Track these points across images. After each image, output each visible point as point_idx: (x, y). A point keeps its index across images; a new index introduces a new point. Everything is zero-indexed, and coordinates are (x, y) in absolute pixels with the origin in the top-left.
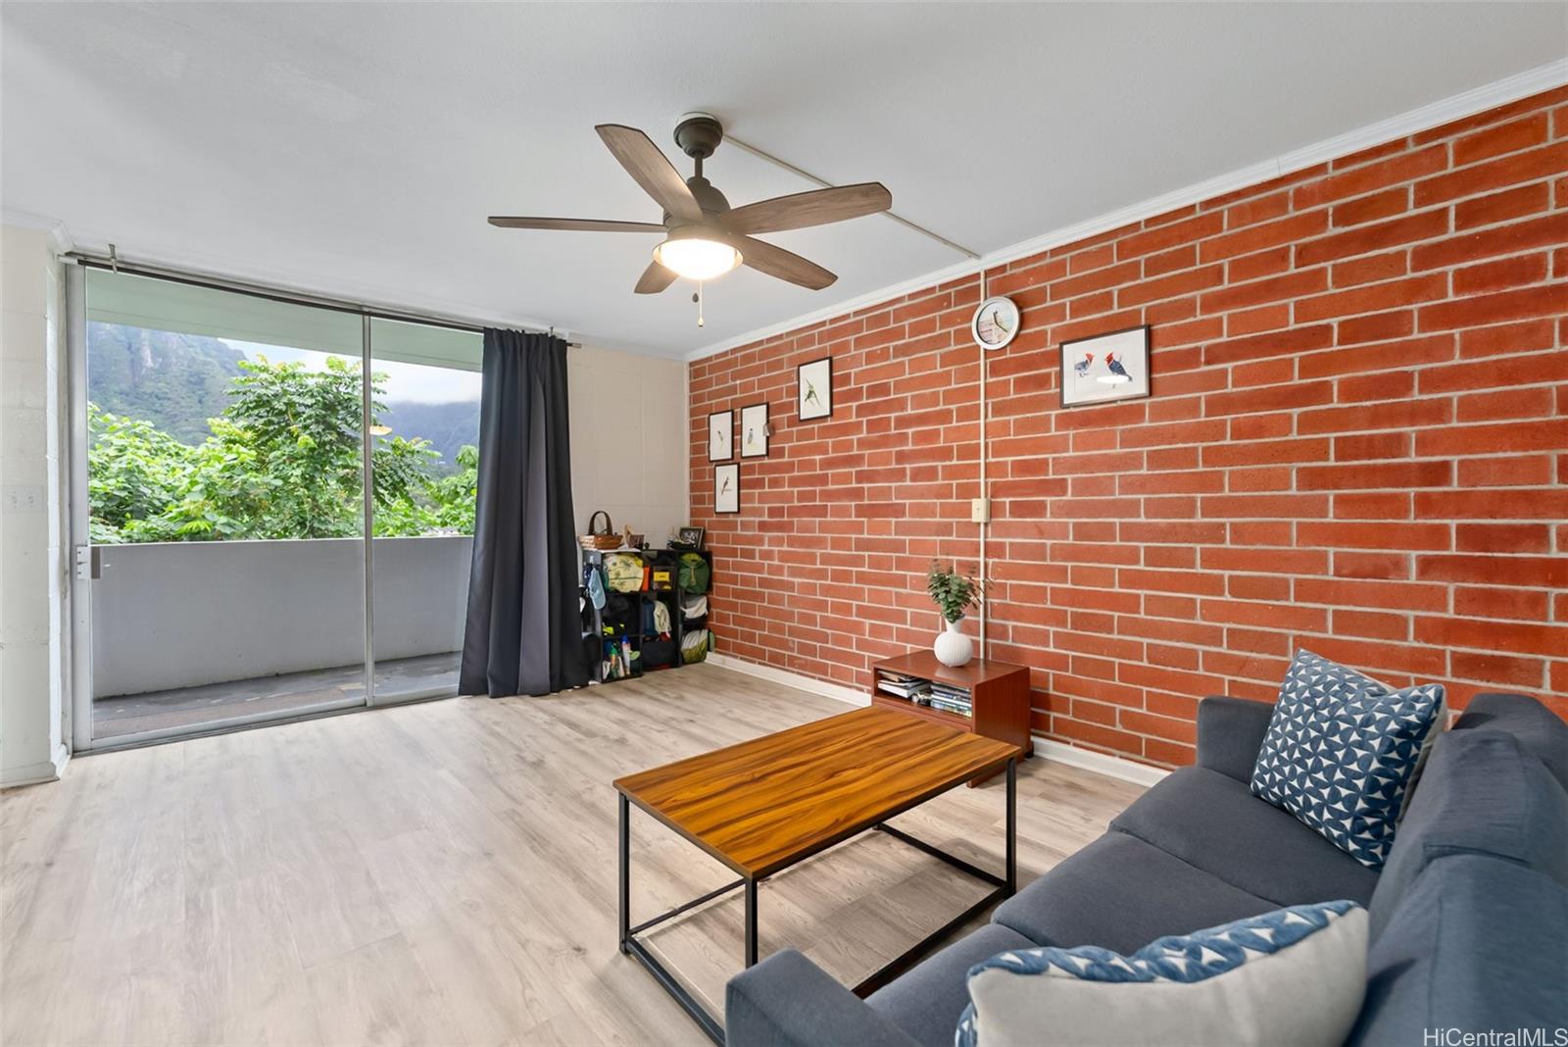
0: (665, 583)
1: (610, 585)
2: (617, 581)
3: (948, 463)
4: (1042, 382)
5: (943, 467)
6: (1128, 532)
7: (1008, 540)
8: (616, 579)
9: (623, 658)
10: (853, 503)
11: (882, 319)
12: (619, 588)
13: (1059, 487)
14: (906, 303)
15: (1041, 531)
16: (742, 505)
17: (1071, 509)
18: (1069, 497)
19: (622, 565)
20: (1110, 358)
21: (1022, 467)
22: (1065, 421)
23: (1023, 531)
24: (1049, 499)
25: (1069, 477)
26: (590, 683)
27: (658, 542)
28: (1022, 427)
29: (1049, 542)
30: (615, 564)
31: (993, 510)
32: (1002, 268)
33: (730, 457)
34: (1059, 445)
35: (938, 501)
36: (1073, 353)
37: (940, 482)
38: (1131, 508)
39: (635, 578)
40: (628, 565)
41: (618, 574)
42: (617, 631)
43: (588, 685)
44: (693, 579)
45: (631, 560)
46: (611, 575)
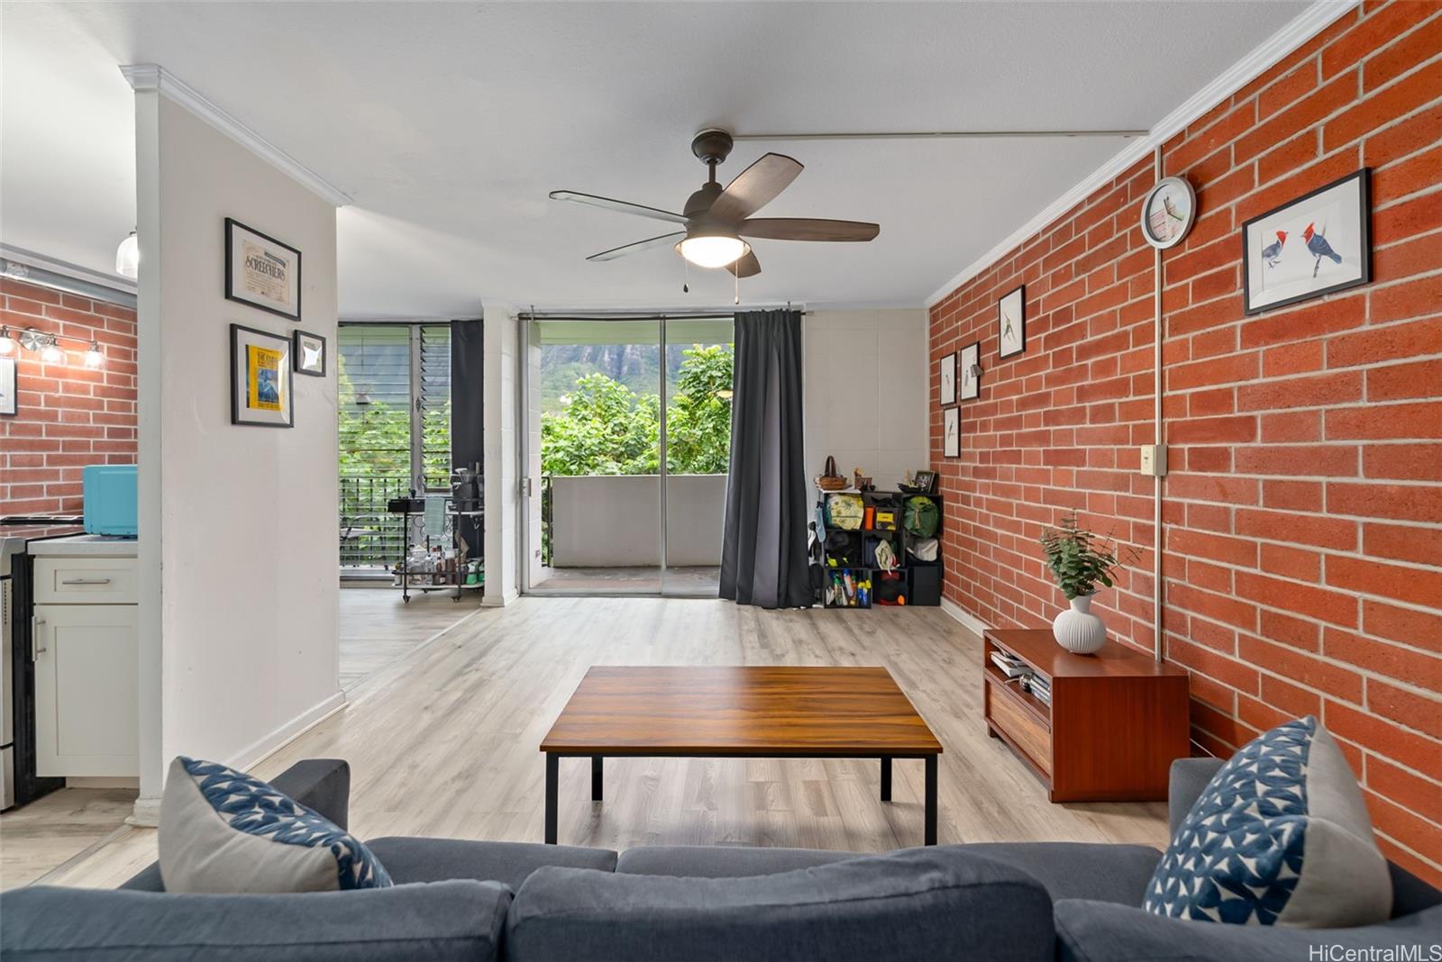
0: (890, 524)
1: (833, 522)
2: (838, 519)
3: (1124, 400)
4: (1225, 281)
5: (1120, 404)
6: (1342, 498)
7: (1187, 501)
8: (838, 516)
9: (845, 588)
10: (1042, 449)
11: (1065, 233)
12: (841, 525)
13: (1244, 428)
14: (1087, 208)
15: (1224, 491)
16: (962, 450)
17: (1260, 461)
18: (1258, 443)
19: (844, 504)
20: (1309, 233)
21: (1202, 402)
22: (1254, 334)
23: (1203, 489)
24: (1234, 446)
25: (1258, 414)
26: (814, 606)
27: (888, 484)
28: (1204, 345)
29: (1234, 507)
30: (837, 503)
31: (1169, 460)
32: (1180, 137)
33: (953, 400)
34: (1245, 368)
35: (1116, 447)
36: (1261, 234)
37: (1117, 424)
38: (1343, 461)
39: (856, 517)
40: (849, 505)
41: (839, 512)
42: (840, 564)
43: (811, 607)
44: (917, 522)
45: (853, 501)
46: (834, 513)
